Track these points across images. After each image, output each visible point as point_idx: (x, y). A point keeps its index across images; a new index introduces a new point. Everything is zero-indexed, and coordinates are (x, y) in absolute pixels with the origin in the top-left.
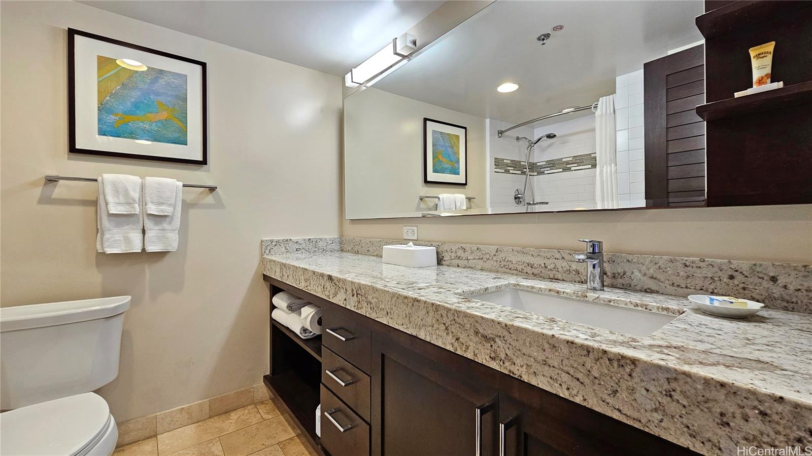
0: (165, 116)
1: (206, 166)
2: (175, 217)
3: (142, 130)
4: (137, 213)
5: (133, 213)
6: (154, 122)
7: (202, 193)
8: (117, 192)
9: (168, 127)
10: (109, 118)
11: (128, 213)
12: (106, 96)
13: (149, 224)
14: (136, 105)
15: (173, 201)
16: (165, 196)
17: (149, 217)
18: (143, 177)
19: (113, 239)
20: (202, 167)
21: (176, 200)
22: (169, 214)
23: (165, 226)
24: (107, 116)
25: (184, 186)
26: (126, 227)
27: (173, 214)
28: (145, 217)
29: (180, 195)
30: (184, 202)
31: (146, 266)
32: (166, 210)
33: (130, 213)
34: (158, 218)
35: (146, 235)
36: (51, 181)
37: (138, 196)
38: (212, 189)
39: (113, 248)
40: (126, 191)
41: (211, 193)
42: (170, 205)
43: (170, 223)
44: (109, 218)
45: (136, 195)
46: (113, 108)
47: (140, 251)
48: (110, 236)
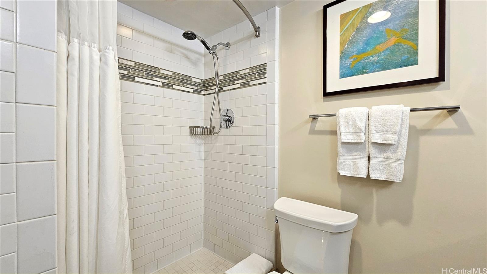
0: (394, 41)
1: (444, 82)
2: (400, 146)
3: (372, 63)
4: (363, 141)
5: (359, 141)
6: (383, 52)
7: (438, 116)
8: (348, 123)
9: (396, 52)
10: (347, 62)
11: (355, 141)
12: (345, 45)
13: (374, 152)
14: (367, 43)
15: (398, 128)
16: (389, 124)
17: (374, 145)
18: (369, 108)
19: (345, 163)
20: (439, 85)
21: (401, 127)
22: (393, 143)
23: (389, 154)
24: (345, 61)
25: (412, 110)
26: (355, 154)
27: (398, 143)
28: (371, 145)
29: (407, 122)
30: (412, 128)
31: (374, 190)
32: (391, 138)
33: (357, 141)
34: (383, 146)
35: (371, 163)
36: (314, 118)
37: (364, 125)
38: (452, 110)
39: (344, 171)
40: (355, 121)
41: (450, 115)
42: (394, 133)
43: (395, 152)
44: (343, 145)
45: (362, 125)
46: (349, 53)
47: (366, 177)
48: (344, 160)
